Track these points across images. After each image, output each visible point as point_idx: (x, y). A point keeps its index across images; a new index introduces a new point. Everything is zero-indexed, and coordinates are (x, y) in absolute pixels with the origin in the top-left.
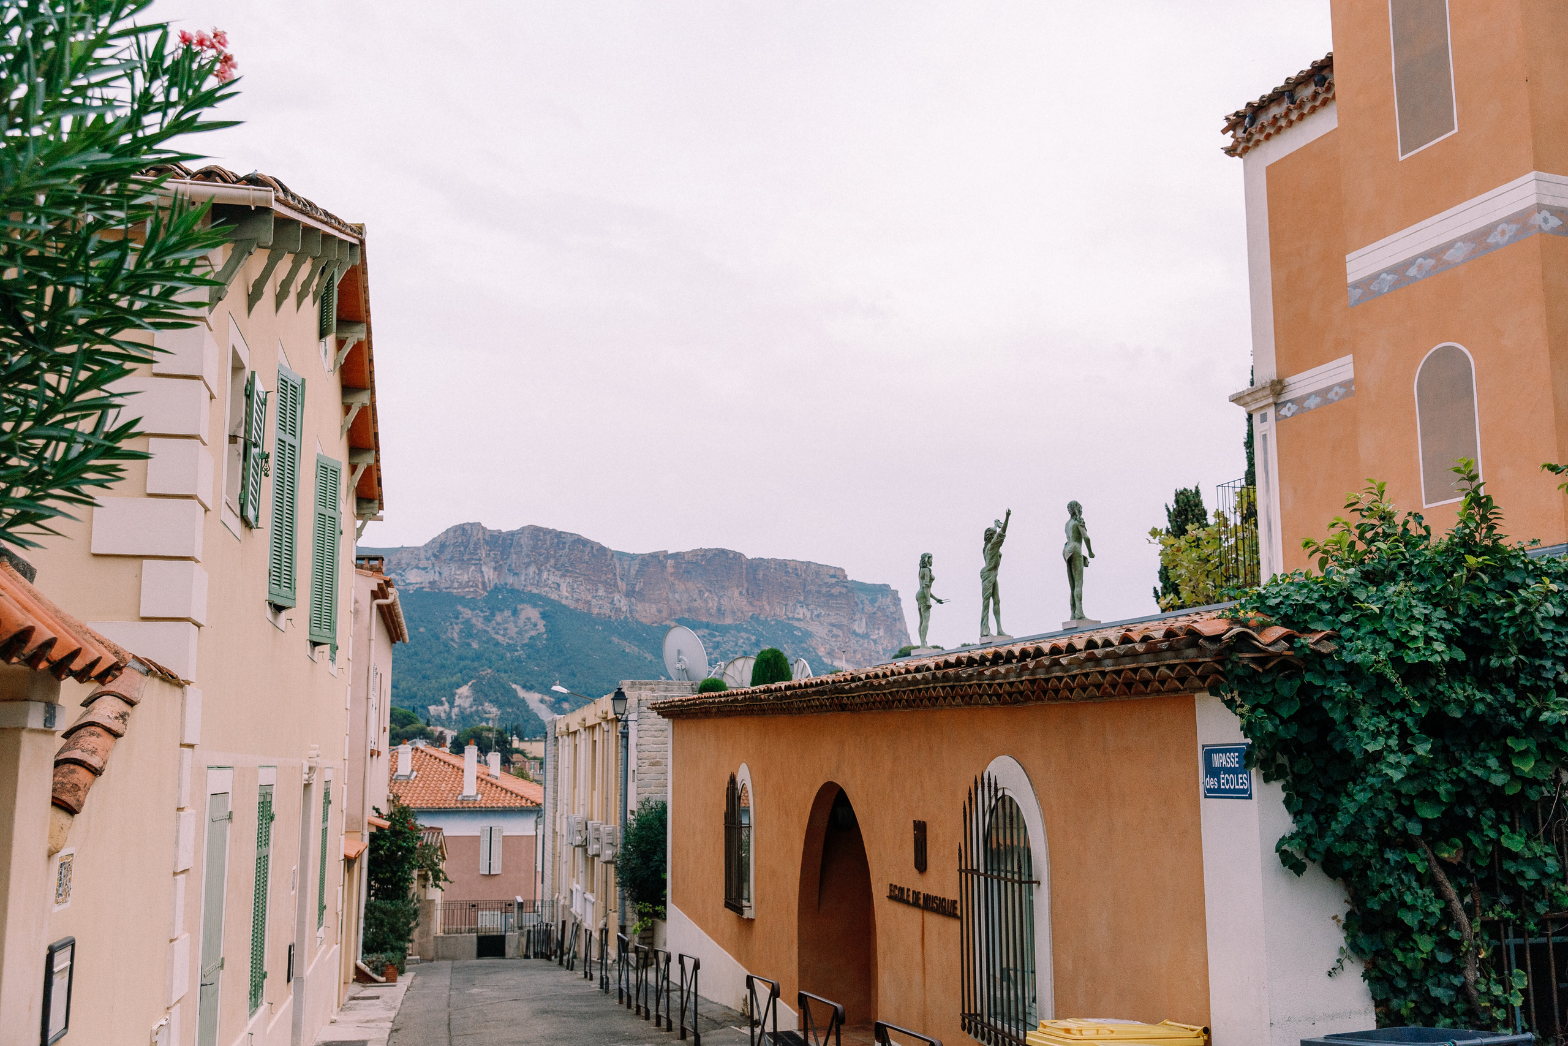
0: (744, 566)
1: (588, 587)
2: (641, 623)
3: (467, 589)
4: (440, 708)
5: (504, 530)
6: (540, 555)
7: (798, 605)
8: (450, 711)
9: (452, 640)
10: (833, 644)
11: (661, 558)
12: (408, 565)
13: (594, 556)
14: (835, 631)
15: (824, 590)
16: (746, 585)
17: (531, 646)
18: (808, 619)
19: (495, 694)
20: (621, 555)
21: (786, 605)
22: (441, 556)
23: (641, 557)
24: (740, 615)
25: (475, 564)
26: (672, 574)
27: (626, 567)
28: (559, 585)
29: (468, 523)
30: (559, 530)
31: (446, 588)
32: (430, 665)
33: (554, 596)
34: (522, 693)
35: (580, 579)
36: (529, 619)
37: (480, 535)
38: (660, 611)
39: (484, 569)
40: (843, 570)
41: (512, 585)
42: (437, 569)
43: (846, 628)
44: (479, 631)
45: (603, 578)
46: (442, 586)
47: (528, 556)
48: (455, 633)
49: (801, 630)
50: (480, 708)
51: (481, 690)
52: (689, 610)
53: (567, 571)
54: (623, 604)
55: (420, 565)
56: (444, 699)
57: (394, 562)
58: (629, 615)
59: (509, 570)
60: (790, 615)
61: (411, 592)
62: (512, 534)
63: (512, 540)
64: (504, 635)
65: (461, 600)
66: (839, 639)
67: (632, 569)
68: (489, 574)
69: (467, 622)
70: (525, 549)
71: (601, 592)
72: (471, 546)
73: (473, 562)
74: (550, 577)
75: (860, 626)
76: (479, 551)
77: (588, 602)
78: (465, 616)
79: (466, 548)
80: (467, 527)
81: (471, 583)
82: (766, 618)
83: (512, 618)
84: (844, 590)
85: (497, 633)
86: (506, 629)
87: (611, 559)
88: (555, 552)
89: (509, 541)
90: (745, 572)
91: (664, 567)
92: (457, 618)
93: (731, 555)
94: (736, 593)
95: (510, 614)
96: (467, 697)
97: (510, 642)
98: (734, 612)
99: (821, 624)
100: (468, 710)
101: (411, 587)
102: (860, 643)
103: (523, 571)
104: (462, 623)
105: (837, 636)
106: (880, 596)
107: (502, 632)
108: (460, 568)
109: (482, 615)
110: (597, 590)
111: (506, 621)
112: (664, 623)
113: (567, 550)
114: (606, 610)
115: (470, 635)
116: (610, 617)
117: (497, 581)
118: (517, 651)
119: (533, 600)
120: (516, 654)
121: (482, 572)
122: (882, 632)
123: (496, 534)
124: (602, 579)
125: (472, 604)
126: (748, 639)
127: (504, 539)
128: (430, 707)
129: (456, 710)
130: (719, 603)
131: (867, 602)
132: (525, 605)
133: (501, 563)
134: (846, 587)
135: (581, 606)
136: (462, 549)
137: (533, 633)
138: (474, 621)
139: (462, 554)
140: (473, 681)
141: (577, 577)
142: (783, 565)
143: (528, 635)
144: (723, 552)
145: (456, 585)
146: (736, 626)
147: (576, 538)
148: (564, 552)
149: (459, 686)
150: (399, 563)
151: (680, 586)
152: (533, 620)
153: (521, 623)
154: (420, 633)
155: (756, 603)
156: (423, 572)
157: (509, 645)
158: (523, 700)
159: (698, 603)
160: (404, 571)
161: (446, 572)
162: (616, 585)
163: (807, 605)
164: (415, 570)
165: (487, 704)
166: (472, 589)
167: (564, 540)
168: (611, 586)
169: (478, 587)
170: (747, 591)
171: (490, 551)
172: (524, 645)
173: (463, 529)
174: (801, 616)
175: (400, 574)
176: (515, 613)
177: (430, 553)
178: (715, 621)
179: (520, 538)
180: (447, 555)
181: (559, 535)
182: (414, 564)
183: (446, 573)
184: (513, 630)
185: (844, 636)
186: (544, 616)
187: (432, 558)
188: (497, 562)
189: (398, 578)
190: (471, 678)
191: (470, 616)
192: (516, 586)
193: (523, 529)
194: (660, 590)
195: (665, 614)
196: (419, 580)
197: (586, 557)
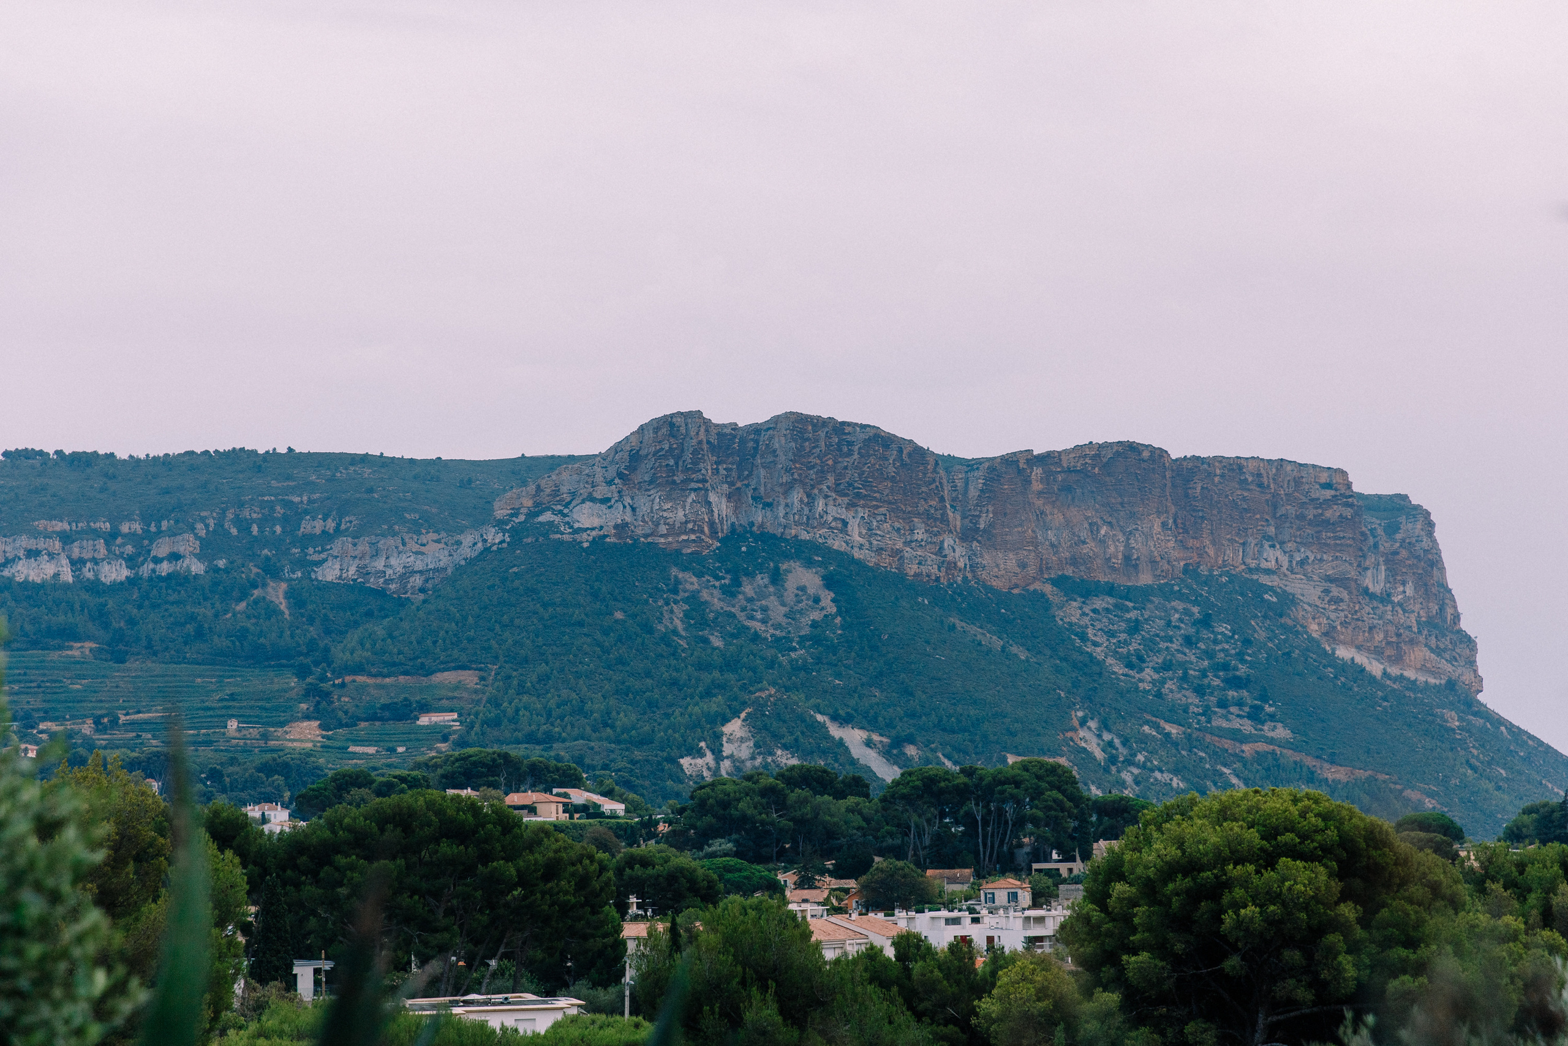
0: (1168, 474)
1: (897, 525)
2: (990, 589)
3: (685, 537)
4: (699, 761)
5: (741, 424)
6: (810, 468)
7: (1266, 544)
8: (718, 768)
9: (675, 632)
10: (1333, 616)
11: (1021, 465)
12: (573, 494)
13: (904, 465)
14: (1335, 591)
15: (1310, 513)
16: (1173, 509)
17: (816, 637)
18: (1284, 569)
19: (792, 733)
20: (950, 462)
21: (1244, 544)
22: (633, 476)
23: (986, 465)
24: (1166, 567)
25: (695, 490)
26: (1040, 493)
27: (960, 484)
28: (845, 523)
29: (680, 414)
30: (840, 419)
31: (646, 536)
32: (649, 681)
33: (837, 544)
34: (836, 731)
35: (882, 510)
36: (803, 589)
37: (702, 436)
38: (1023, 565)
39: (713, 497)
40: (1344, 473)
41: (762, 526)
42: (628, 500)
43: (1353, 584)
44: (718, 614)
45: (922, 506)
46: (639, 531)
47: (788, 470)
48: (675, 619)
49: (1275, 592)
50: (769, 760)
51: (765, 728)
52: (1074, 561)
53: (858, 495)
54: (958, 553)
55: (595, 495)
56: (703, 744)
57: (548, 491)
58: (969, 576)
59: (753, 498)
60: (1253, 564)
61: (586, 545)
62: (756, 430)
63: (757, 442)
64: (764, 621)
65: (675, 557)
66: (1343, 606)
67: (971, 488)
68: (721, 506)
69: (693, 599)
70: (782, 458)
71: (920, 534)
72: (688, 456)
73: (693, 485)
74: (830, 509)
75: (1375, 581)
76: (702, 465)
77: (897, 553)
78: (688, 587)
79: (677, 459)
80: (678, 421)
81: (690, 526)
82: (1211, 570)
83: (771, 589)
84: (1348, 512)
85: (752, 618)
86: (765, 609)
87: (935, 471)
88: (836, 462)
89: (751, 444)
90: (1169, 485)
91: (1028, 482)
92: (675, 591)
93: (1146, 454)
94: (1157, 528)
95: (766, 581)
96: (742, 740)
97: (778, 633)
98: (1153, 562)
99: (1310, 579)
100: (748, 764)
101: (585, 536)
102: (1378, 612)
103: (783, 502)
104: (686, 600)
105: (1338, 601)
106: (1403, 519)
107: (759, 615)
108: (668, 498)
109: (717, 584)
110: (912, 530)
111: (761, 595)
112: (1031, 588)
113: (856, 456)
114: (932, 568)
115: (703, 623)
116: (938, 579)
117: (733, 519)
118: (794, 649)
119: (806, 553)
120: (793, 655)
121: (709, 503)
122: (1410, 590)
123: (728, 431)
124: (921, 510)
125: (695, 563)
126: (1187, 612)
127: (743, 441)
128: (682, 761)
129: (726, 764)
130: (1127, 545)
131: (1380, 531)
132: (792, 563)
133: (739, 485)
134: (1351, 505)
135: (886, 561)
136: (672, 462)
137: (816, 615)
138: (705, 595)
139: (671, 471)
140: (748, 710)
141: (877, 507)
142: (1234, 467)
143: (806, 621)
144: (1131, 448)
145: (663, 529)
146: (1161, 588)
147: (872, 432)
148: (850, 460)
149: (726, 720)
150: (556, 492)
151: (1057, 518)
152: (811, 591)
153: (790, 596)
154: (617, 621)
155: (1191, 543)
156: (603, 507)
157: (777, 640)
158: (841, 743)
159: (1090, 547)
160: (566, 506)
161: (644, 507)
162: (944, 519)
163: (1282, 543)
164: (588, 504)
165: (779, 752)
166: (693, 537)
167: (849, 438)
168: (937, 521)
169: (702, 532)
170: (1175, 521)
171: (718, 463)
172: (803, 640)
173: (672, 425)
174: (1272, 565)
175: (561, 512)
176: (777, 578)
177: (612, 472)
178: (1122, 581)
179: (771, 438)
180: (642, 474)
181: (839, 428)
182: (584, 493)
183: (644, 509)
184: (778, 612)
185: (1351, 599)
186: (829, 582)
187: (617, 481)
188: (731, 484)
189: (557, 519)
190: (744, 704)
191: (696, 586)
192: (770, 529)
193: (776, 420)
194: (1021, 525)
195: (1032, 571)
196: (596, 522)
197: (891, 470)
